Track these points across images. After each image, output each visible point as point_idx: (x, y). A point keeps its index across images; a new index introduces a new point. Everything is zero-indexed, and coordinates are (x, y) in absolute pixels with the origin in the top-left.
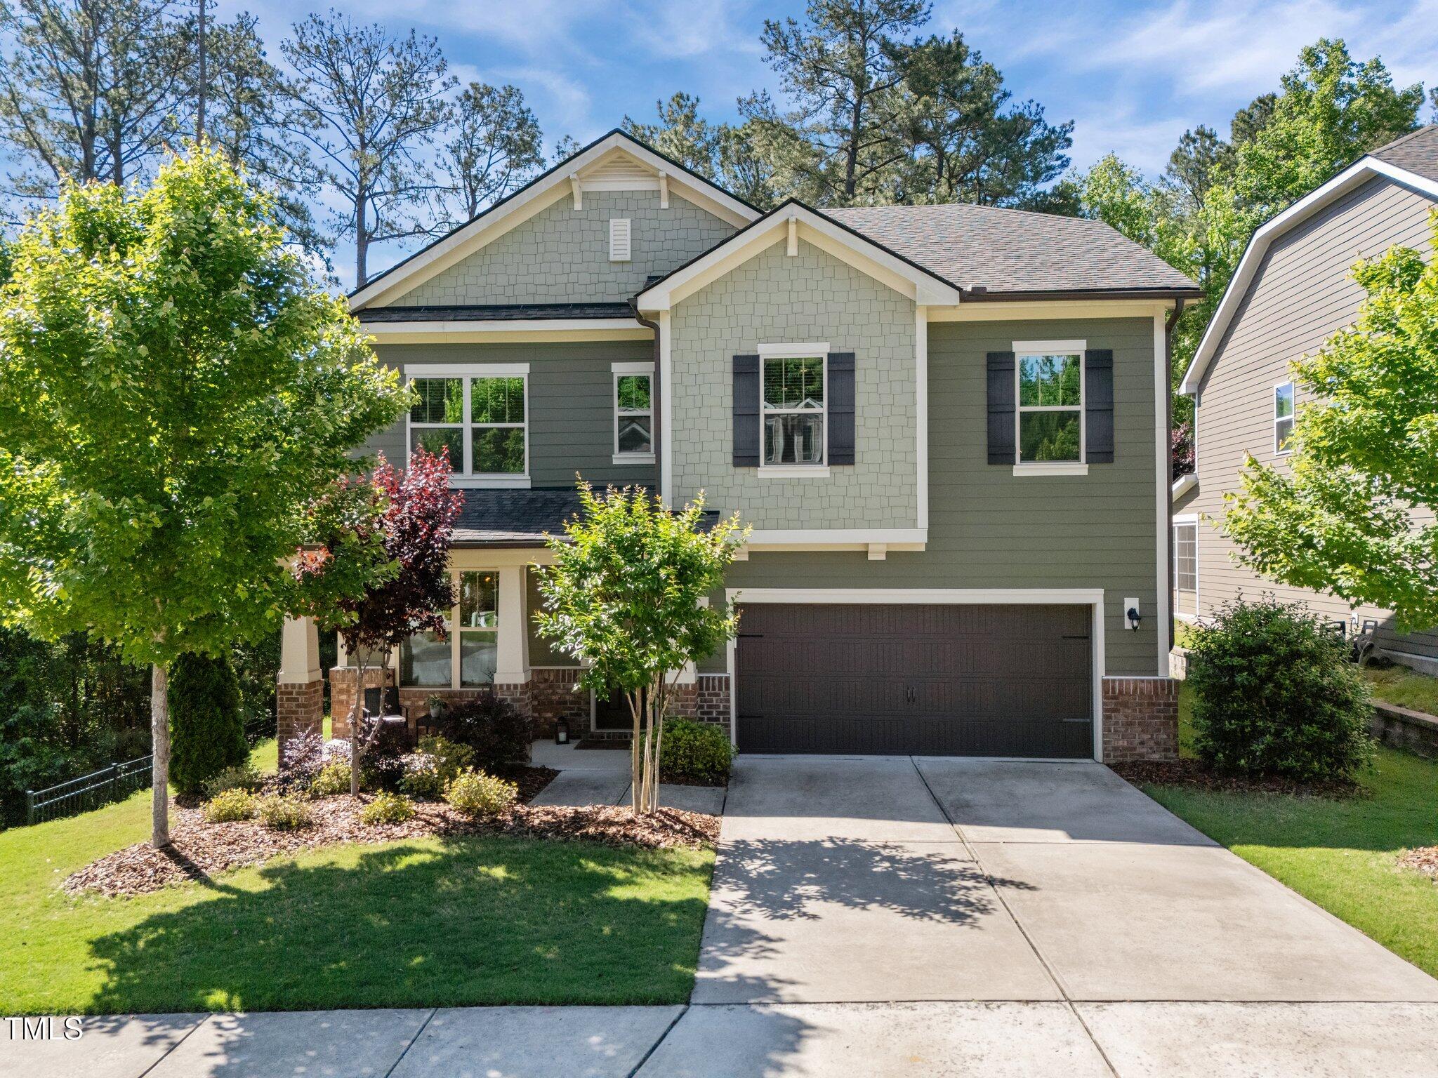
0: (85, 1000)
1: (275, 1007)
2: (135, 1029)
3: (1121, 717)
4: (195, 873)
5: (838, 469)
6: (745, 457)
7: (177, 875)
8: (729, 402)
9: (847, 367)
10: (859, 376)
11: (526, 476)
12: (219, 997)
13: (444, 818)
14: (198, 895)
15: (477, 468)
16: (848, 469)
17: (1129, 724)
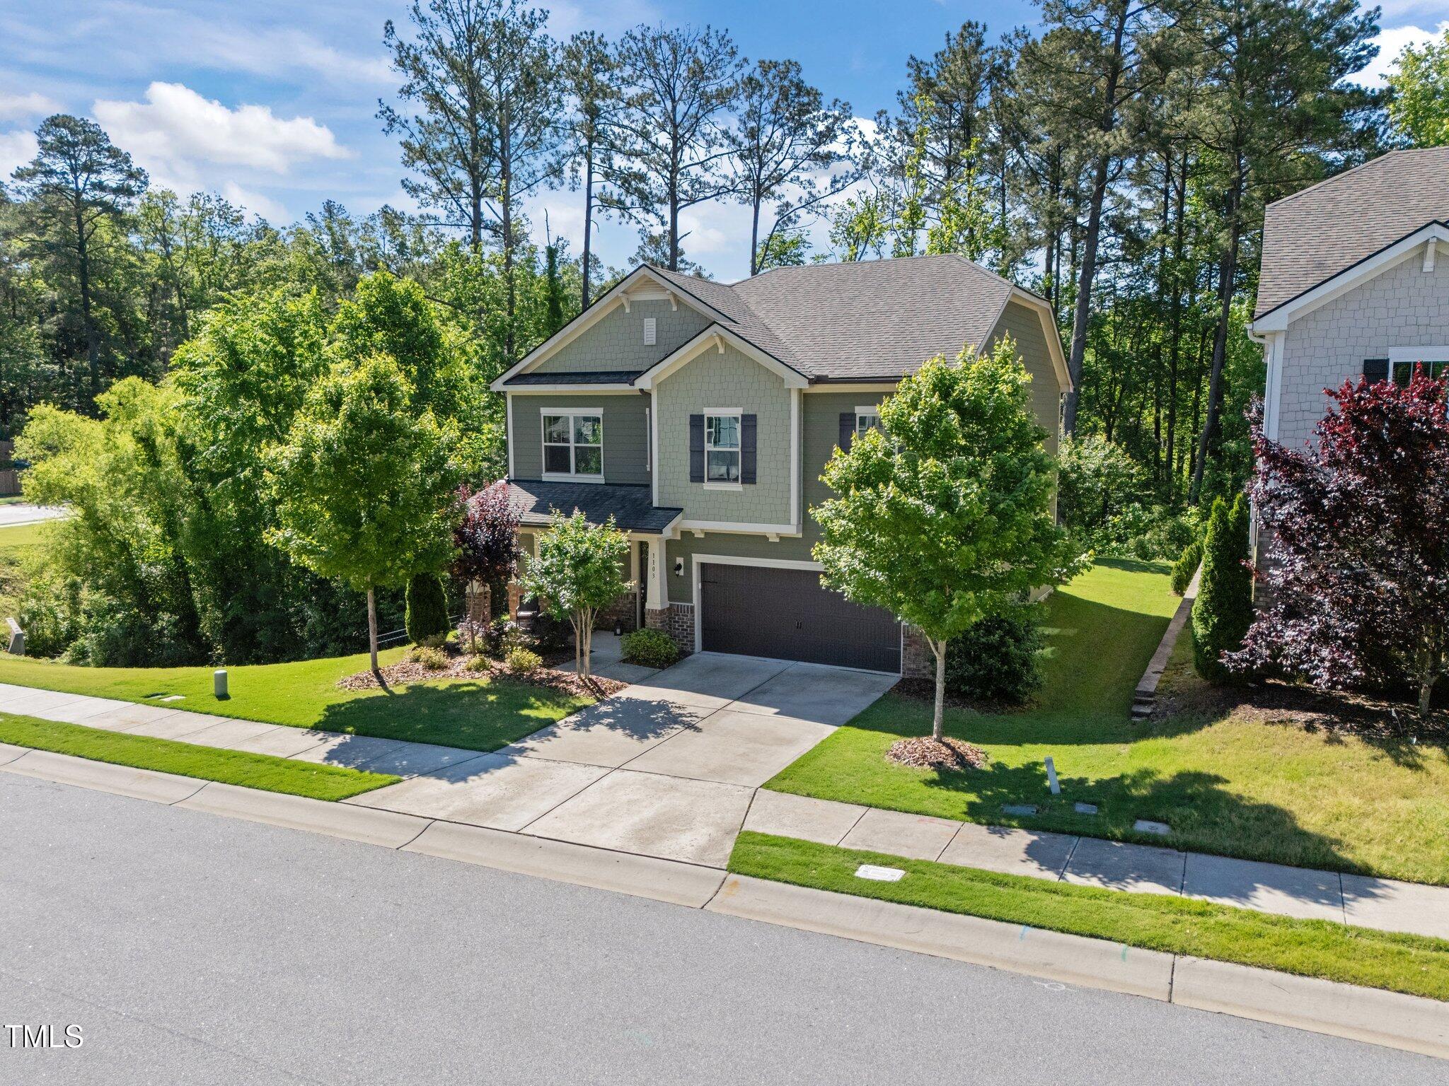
0: (311, 724)
1: (365, 735)
2: (321, 735)
3: (912, 650)
4: (382, 683)
5: (747, 486)
6: (697, 477)
7: (376, 683)
8: (688, 443)
9: (752, 423)
10: (759, 429)
11: (602, 476)
12: (350, 729)
13: (501, 671)
14: (381, 693)
15: (577, 471)
16: (752, 486)
17: (917, 655)
